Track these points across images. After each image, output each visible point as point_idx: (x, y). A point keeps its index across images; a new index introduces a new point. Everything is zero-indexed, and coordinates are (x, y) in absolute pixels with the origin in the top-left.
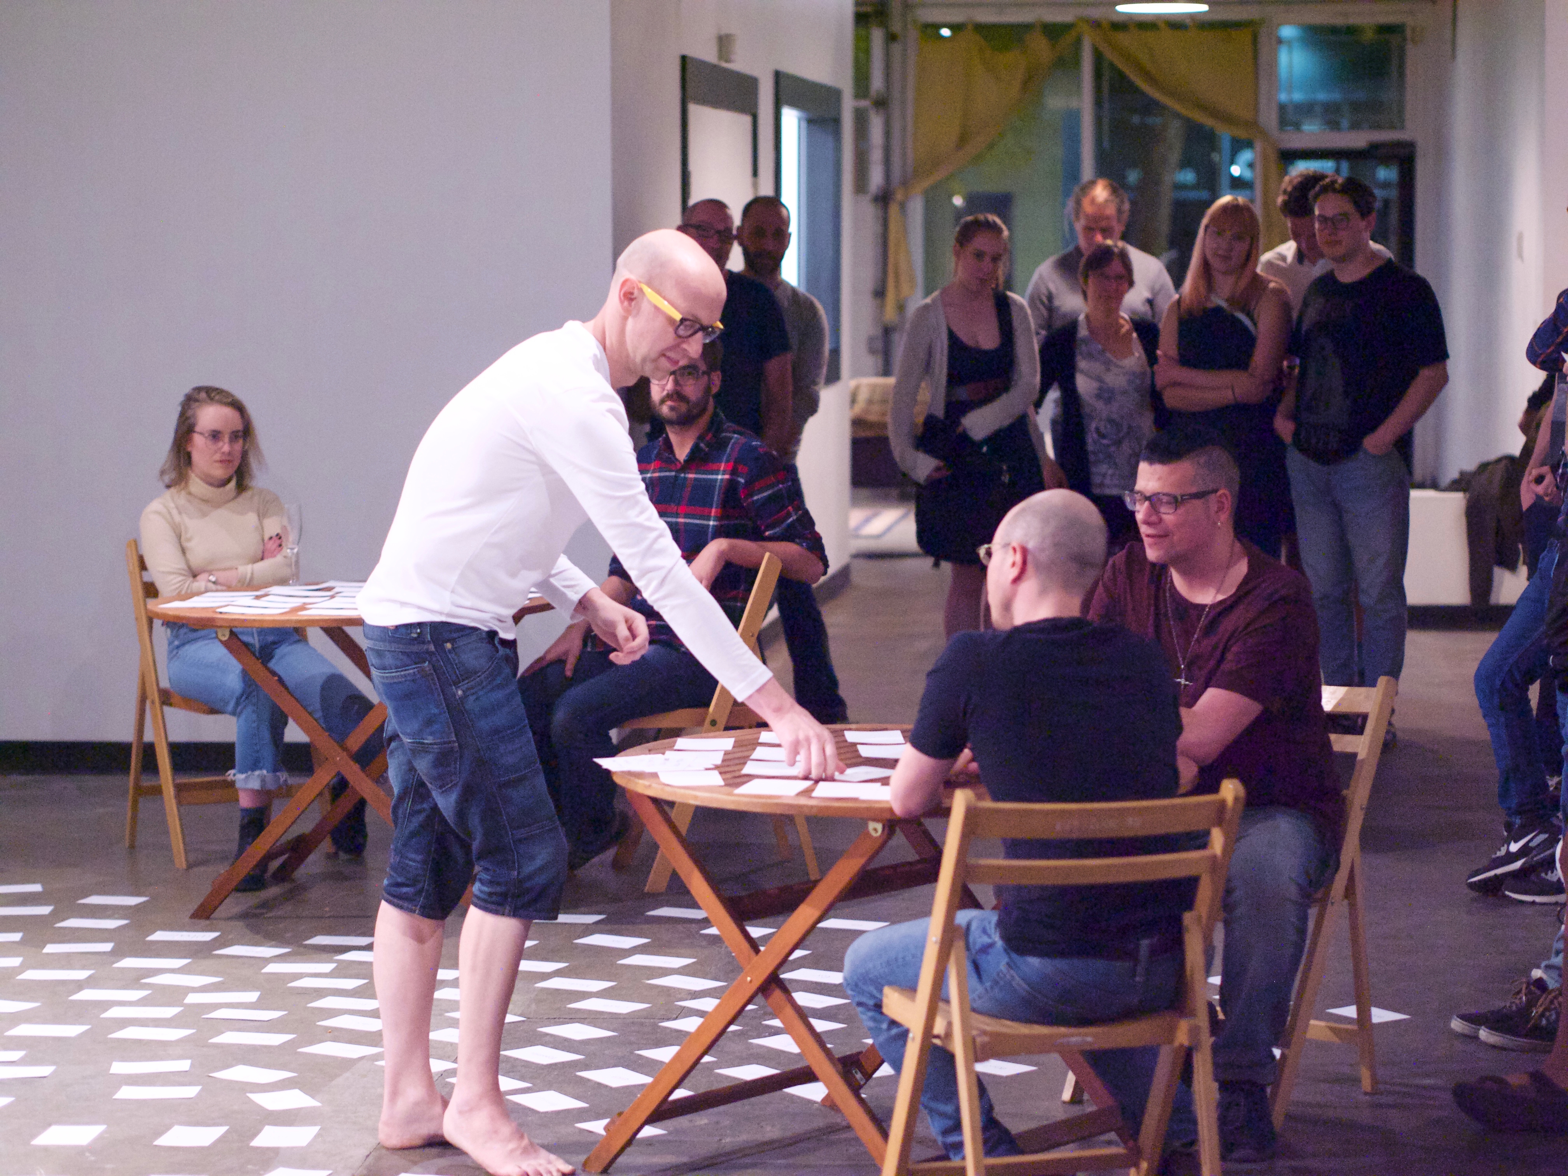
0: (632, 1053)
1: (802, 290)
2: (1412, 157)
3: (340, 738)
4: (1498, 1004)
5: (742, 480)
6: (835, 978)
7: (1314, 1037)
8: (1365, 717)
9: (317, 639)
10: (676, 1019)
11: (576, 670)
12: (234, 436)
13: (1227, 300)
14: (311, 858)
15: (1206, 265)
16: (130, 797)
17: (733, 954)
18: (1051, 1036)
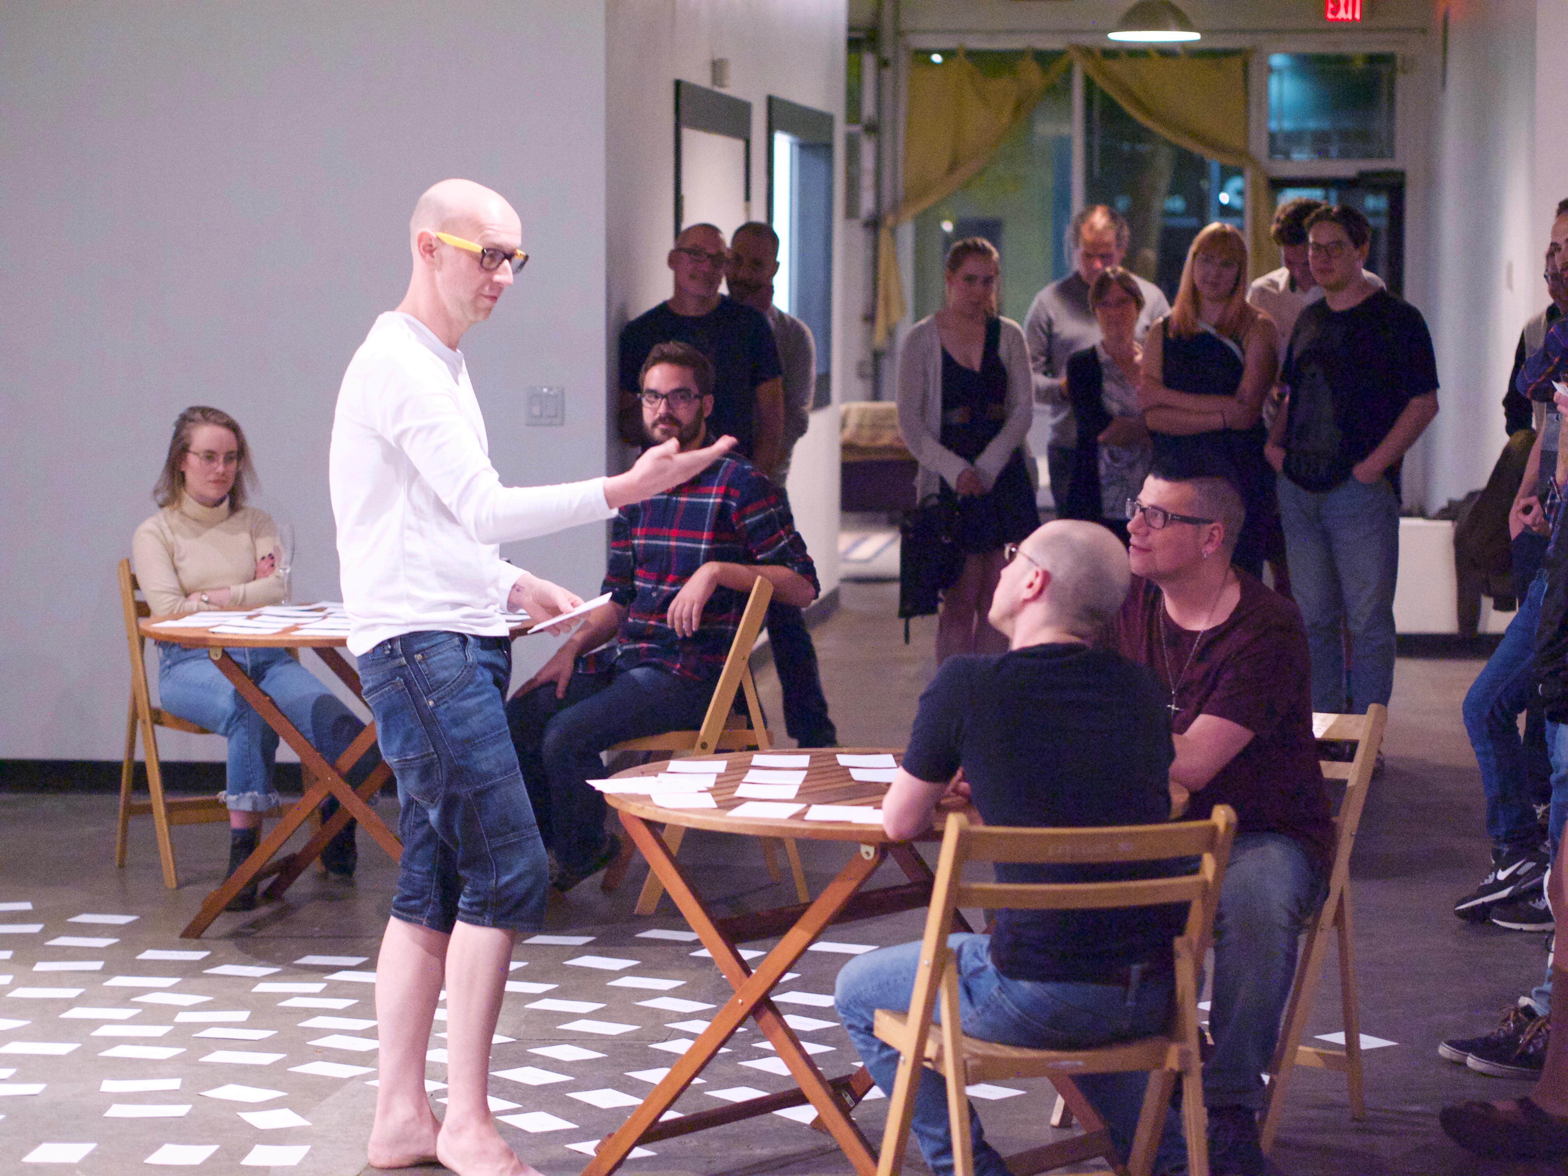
0: (621, 1074)
1: (794, 316)
2: (1402, 184)
3: (332, 757)
4: (1485, 1031)
5: (734, 504)
6: (825, 1001)
7: (1302, 1063)
8: (1354, 744)
9: (309, 659)
10: (666, 1040)
11: (568, 690)
12: (228, 458)
13: (1216, 327)
14: (302, 877)
15: (1194, 291)
16: (121, 816)
17: (724, 977)
18: (1043, 1060)
